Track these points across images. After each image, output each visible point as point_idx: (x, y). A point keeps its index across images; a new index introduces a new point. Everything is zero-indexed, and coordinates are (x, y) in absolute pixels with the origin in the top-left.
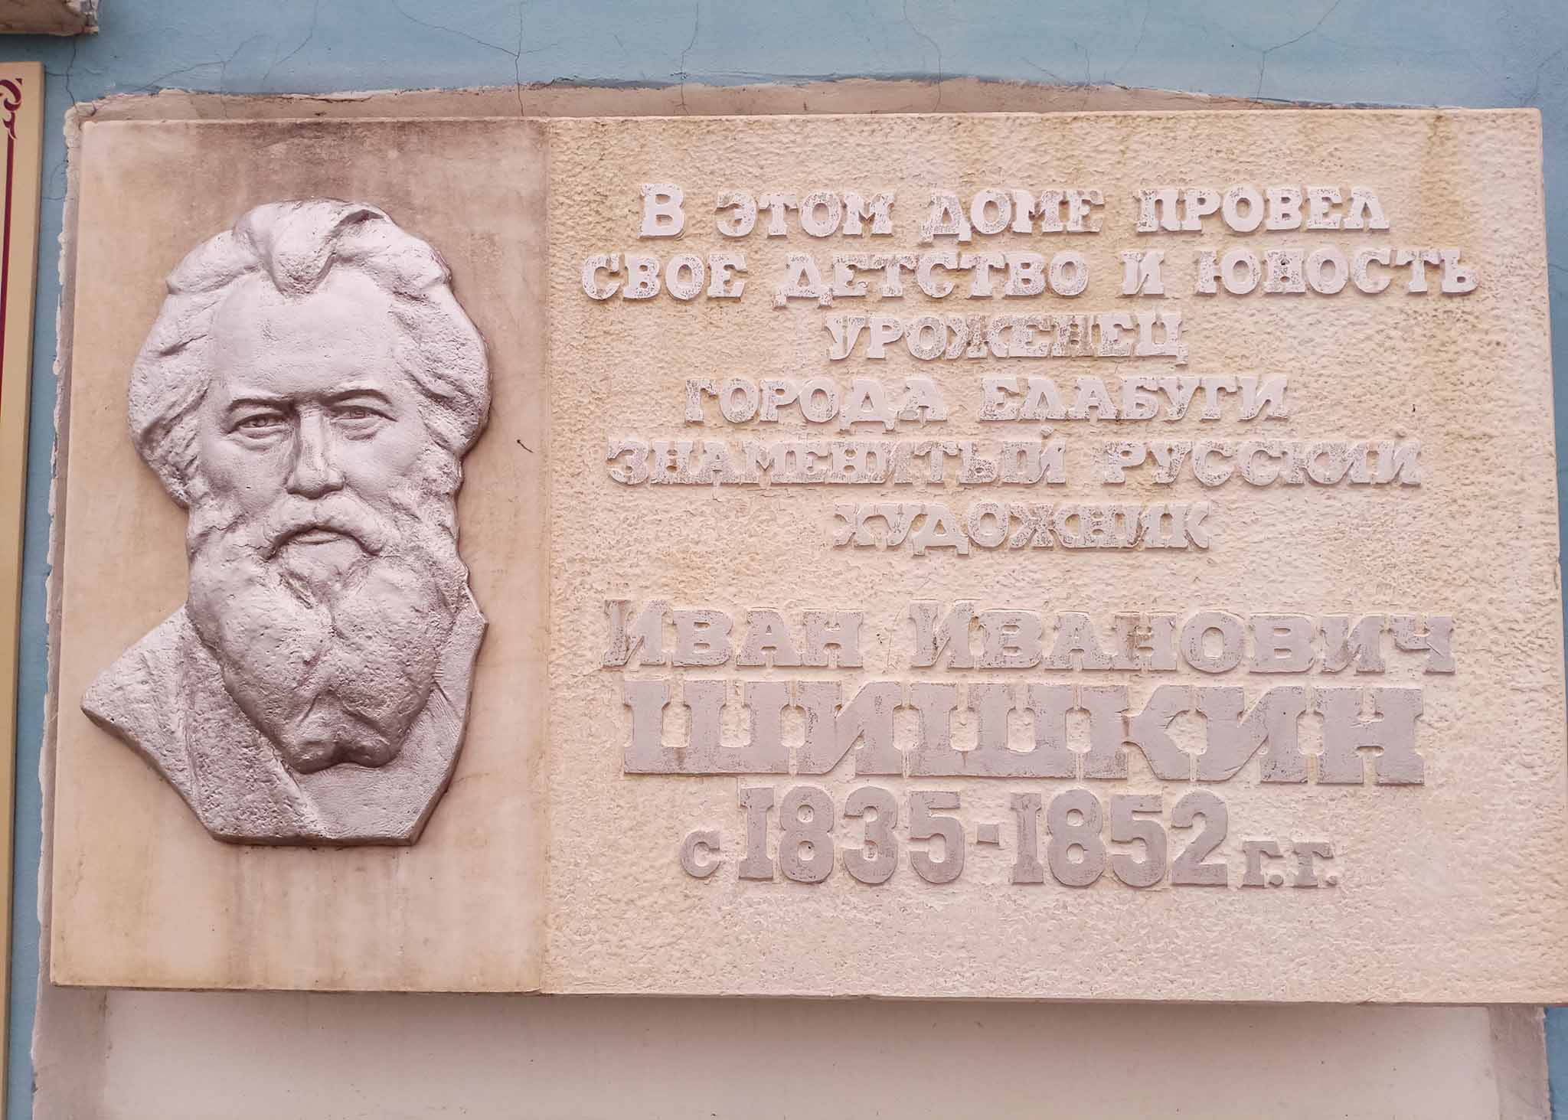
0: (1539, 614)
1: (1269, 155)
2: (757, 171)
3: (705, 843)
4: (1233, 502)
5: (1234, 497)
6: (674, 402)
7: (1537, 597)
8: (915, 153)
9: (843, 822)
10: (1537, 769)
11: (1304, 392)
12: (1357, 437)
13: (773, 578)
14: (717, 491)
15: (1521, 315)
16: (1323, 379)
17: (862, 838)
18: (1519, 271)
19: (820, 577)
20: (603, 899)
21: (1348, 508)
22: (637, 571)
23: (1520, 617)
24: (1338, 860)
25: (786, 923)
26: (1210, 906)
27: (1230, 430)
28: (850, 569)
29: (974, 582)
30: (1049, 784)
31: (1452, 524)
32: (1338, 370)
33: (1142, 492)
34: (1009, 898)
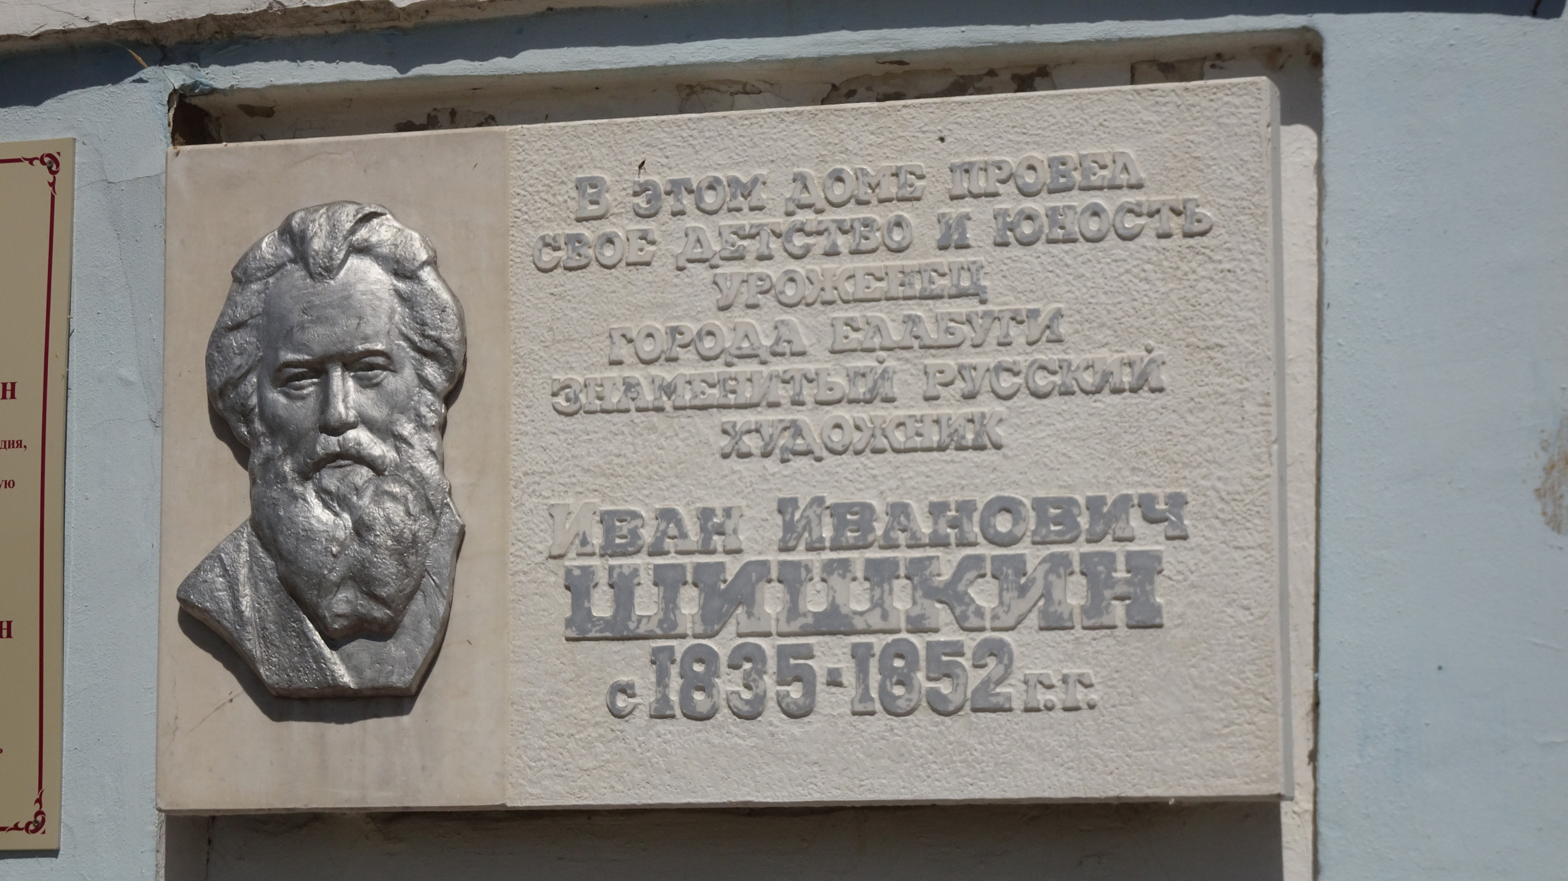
0: (1256, 488)
1: (1053, 127)
2: (664, 161)
3: (626, 690)
4: (1024, 407)
5: (1024, 403)
6: (602, 346)
7: (1255, 473)
8: (783, 140)
9: (728, 670)
10: (1253, 611)
11: (1078, 317)
12: (1117, 351)
13: (675, 482)
14: (634, 414)
15: (1250, 247)
16: (1091, 306)
17: (741, 682)
18: (1248, 211)
19: (711, 480)
20: (552, 734)
21: (1110, 409)
22: (574, 480)
23: (1241, 489)
24: (1097, 687)
25: (685, 748)
26: (1001, 726)
27: (1021, 350)
28: (734, 472)
29: (827, 478)
30: (882, 636)
31: (1191, 418)
32: (1103, 298)
33: (953, 401)
34: (851, 725)
